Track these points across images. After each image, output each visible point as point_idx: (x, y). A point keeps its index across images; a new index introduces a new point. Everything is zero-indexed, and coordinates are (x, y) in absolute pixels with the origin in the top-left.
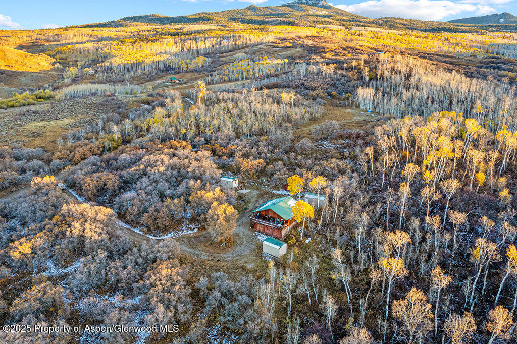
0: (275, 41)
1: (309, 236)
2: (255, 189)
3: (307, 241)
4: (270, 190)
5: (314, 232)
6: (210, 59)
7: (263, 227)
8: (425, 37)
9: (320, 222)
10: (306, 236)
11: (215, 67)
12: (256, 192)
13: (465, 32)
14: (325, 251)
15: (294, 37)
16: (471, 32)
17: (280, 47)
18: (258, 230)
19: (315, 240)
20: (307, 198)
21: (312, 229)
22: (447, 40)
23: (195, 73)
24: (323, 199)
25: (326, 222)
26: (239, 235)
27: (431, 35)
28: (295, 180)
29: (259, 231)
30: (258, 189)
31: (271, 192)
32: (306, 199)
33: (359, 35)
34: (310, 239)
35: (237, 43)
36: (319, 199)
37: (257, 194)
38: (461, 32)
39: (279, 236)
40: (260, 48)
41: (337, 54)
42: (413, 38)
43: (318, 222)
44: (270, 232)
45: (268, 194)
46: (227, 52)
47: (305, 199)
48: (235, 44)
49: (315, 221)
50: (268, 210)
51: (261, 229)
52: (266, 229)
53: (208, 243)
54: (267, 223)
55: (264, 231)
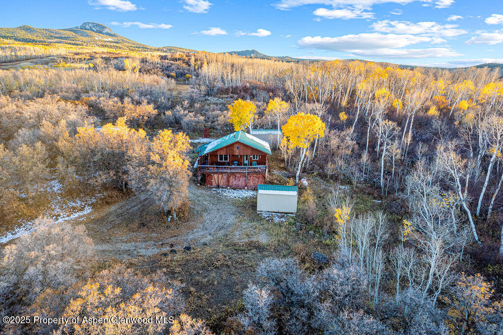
15: (89, 52)
18: (214, 185)
50: (232, 145)
51: (222, 182)
52: (232, 179)
53: (135, 225)
54: (235, 168)
55: (228, 185)
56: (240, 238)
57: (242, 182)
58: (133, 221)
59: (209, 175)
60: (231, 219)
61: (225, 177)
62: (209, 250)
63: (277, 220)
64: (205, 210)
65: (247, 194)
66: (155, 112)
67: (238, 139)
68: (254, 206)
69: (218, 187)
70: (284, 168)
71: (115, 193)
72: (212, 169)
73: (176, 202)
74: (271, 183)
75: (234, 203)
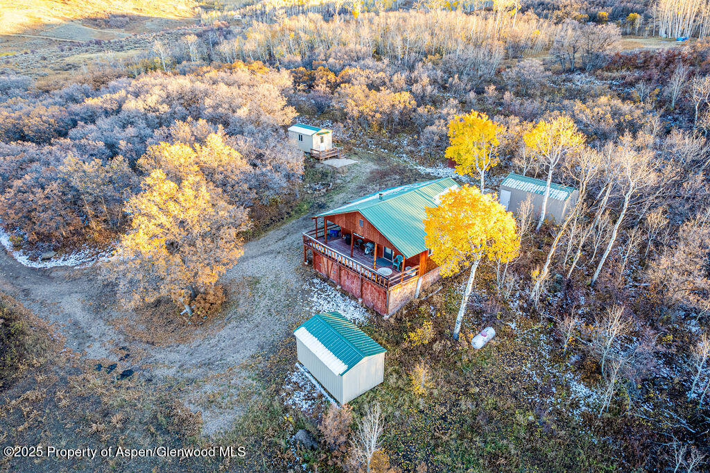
1: (491, 321)
2: (372, 160)
3: (479, 342)
4: (412, 164)
5: (514, 305)
7: (336, 267)
9: (541, 276)
10: (479, 317)
12: (370, 167)
14: (545, 392)
18: (324, 273)
19: (511, 336)
20: (508, 189)
21: (508, 294)
24: (561, 194)
25: (564, 274)
26: (258, 282)
28: (471, 126)
29: (325, 280)
30: (380, 159)
31: (411, 170)
32: (506, 195)
34: (490, 332)
36: (547, 195)
37: (371, 173)
39: (379, 305)
43: (535, 273)
44: (355, 286)
45: (400, 174)
47: (503, 192)
49: (522, 270)
50: (352, 214)
51: (332, 274)
52: (344, 275)
59: (316, 254)
69: (328, 278)
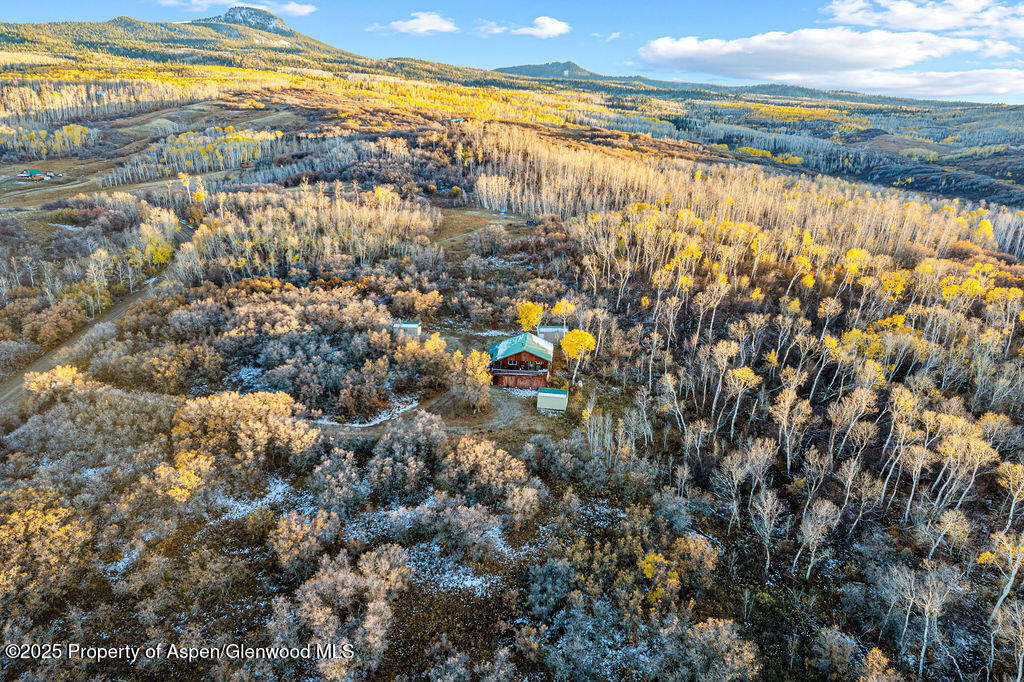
0: (222, 95)
6: (96, 130)
8: (473, 95)
11: (116, 148)
13: (525, 88)
15: (259, 89)
16: (533, 89)
17: (242, 110)
22: (506, 100)
23: (76, 160)
27: (481, 91)
33: (368, 89)
35: (141, 98)
38: (519, 88)
40: (200, 110)
41: (364, 122)
42: (456, 95)
46: (122, 117)
48: (137, 101)
50: (520, 353)
51: (511, 383)
52: (519, 381)
53: (452, 415)
54: (521, 372)
55: (516, 385)
56: (523, 426)
57: (527, 383)
58: (449, 413)
59: (501, 377)
60: (518, 413)
61: (514, 378)
62: (503, 433)
63: (550, 415)
64: (499, 406)
65: (531, 393)
66: (441, 299)
67: (524, 348)
68: (535, 404)
69: (508, 386)
70: (566, 369)
71: (431, 391)
72: (503, 372)
73: (483, 401)
74: (552, 385)
75: (521, 401)
